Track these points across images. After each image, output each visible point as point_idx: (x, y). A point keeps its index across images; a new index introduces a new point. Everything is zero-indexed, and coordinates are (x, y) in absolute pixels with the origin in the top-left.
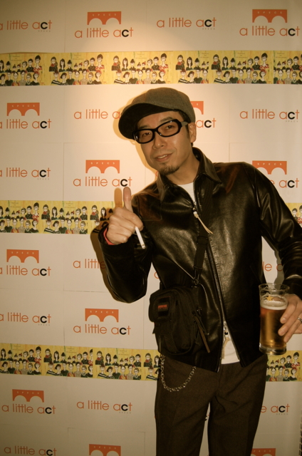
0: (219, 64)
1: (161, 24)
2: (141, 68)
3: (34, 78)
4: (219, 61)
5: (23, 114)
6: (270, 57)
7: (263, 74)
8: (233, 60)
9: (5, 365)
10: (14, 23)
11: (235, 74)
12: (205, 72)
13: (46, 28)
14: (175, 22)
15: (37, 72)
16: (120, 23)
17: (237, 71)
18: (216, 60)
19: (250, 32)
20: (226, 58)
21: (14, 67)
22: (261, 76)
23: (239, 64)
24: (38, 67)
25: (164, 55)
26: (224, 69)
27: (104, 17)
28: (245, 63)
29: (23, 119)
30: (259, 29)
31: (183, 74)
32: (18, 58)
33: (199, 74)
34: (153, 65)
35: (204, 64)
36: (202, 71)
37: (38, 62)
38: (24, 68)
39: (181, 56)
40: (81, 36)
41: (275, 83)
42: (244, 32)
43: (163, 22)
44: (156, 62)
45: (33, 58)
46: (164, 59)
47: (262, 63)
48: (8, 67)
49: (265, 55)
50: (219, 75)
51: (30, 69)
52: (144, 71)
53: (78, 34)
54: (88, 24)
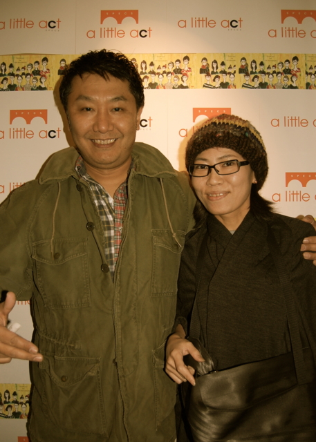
0: (247, 67)
1: (182, 24)
2: (161, 71)
3: (41, 82)
4: (247, 64)
5: (28, 122)
6: (302, 61)
7: (294, 79)
8: (262, 64)
9: (9, 409)
10: (17, 22)
11: (264, 79)
12: (232, 76)
13: (54, 27)
14: (197, 22)
15: (44, 76)
16: (137, 23)
17: (267, 76)
18: (244, 64)
19: (279, 33)
20: (254, 61)
21: (18, 70)
22: (292, 81)
23: (269, 68)
24: (45, 70)
25: (186, 58)
26: (252, 73)
27: (120, 16)
28: (274, 66)
29: (28, 127)
30: (289, 30)
31: (208, 78)
32: (22, 60)
33: (225, 79)
34: (174, 68)
35: (230, 68)
36: (228, 75)
37: (45, 64)
38: (29, 71)
39: (205, 59)
40: (94, 36)
41: (307, 88)
42: (272, 33)
43: (185, 22)
44: (177, 65)
45: (40, 60)
46: (186, 62)
47: (293, 66)
48: (11, 69)
49: (295, 58)
50: (248, 80)
51: (37, 73)
52: (165, 75)
53: (91, 34)
54: (102, 23)
